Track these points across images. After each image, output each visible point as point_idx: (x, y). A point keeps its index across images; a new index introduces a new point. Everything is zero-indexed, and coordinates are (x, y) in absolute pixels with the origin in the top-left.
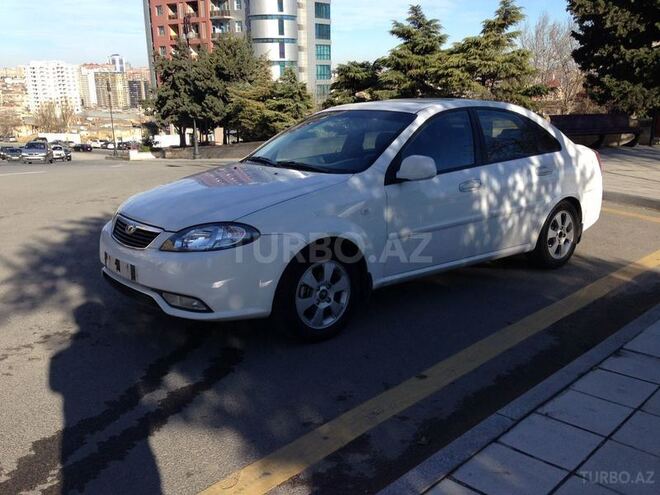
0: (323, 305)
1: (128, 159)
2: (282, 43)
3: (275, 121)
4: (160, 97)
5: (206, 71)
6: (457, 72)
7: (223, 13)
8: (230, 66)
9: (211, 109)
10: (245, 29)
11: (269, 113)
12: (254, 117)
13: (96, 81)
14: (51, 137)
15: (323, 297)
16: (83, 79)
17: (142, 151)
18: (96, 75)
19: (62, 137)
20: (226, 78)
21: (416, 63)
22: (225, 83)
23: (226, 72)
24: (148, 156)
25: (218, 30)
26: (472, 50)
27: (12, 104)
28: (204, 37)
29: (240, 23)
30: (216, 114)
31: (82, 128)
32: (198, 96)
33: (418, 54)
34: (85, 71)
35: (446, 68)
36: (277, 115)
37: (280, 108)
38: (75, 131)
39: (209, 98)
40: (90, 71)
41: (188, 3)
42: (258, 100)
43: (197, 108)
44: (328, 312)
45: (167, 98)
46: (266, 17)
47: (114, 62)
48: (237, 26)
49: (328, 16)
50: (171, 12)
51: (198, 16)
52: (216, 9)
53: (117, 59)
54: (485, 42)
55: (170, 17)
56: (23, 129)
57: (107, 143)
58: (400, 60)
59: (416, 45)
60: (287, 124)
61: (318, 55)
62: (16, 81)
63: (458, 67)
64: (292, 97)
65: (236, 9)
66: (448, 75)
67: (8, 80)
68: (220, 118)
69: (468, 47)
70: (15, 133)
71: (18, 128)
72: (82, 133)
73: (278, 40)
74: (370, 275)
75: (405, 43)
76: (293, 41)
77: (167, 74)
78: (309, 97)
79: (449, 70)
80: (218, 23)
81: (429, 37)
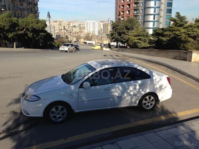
0: (58, 116)
1: (103, 50)
2: (154, 15)
3: (138, 43)
4: (112, 34)
5: (122, 27)
6: (183, 34)
7: (137, 7)
8: (129, 26)
9: (123, 38)
10: (143, 11)
11: (136, 41)
12: (132, 42)
13: (103, 26)
14: (88, 42)
15: (58, 114)
16: (100, 25)
17: (106, 48)
18: (103, 24)
19: (91, 42)
20: (128, 29)
21: (176, 29)
22: (127, 31)
23: (128, 27)
24: (108, 49)
25: (135, 12)
26: (189, 28)
27: (81, 32)
28: (131, 14)
29: (142, 10)
30: (124, 39)
31: (96, 40)
32: (120, 34)
33: (177, 26)
34: (100, 23)
35: (181, 33)
36: (138, 42)
37: (140, 39)
38: (94, 40)
39: (122, 35)
40: (102, 23)
41: (127, 5)
42: (135, 36)
43: (119, 37)
44: (59, 118)
45: (113, 34)
46: (150, 8)
47: (109, 20)
48: (141, 10)
49: (171, 6)
50: (122, 7)
51: (130, 8)
52: (135, 6)
53: (109, 19)
54: (194, 26)
55: (122, 9)
56: (82, 39)
57: (101, 44)
58: (171, 28)
59: (177, 24)
60: (141, 44)
61: (166, 18)
62: (83, 26)
63: (184, 33)
64: (144, 36)
65: (141, 5)
66: (181, 35)
67: (81, 26)
68: (125, 41)
69: (189, 27)
70: (80, 40)
71: (81, 39)
72: (96, 41)
73: (153, 14)
74: (73, 110)
75: (174, 23)
76: (158, 14)
77: (114, 27)
78: (149, 36)
79: (181, 34)
80: (135, 10)
81: (182, 21)
